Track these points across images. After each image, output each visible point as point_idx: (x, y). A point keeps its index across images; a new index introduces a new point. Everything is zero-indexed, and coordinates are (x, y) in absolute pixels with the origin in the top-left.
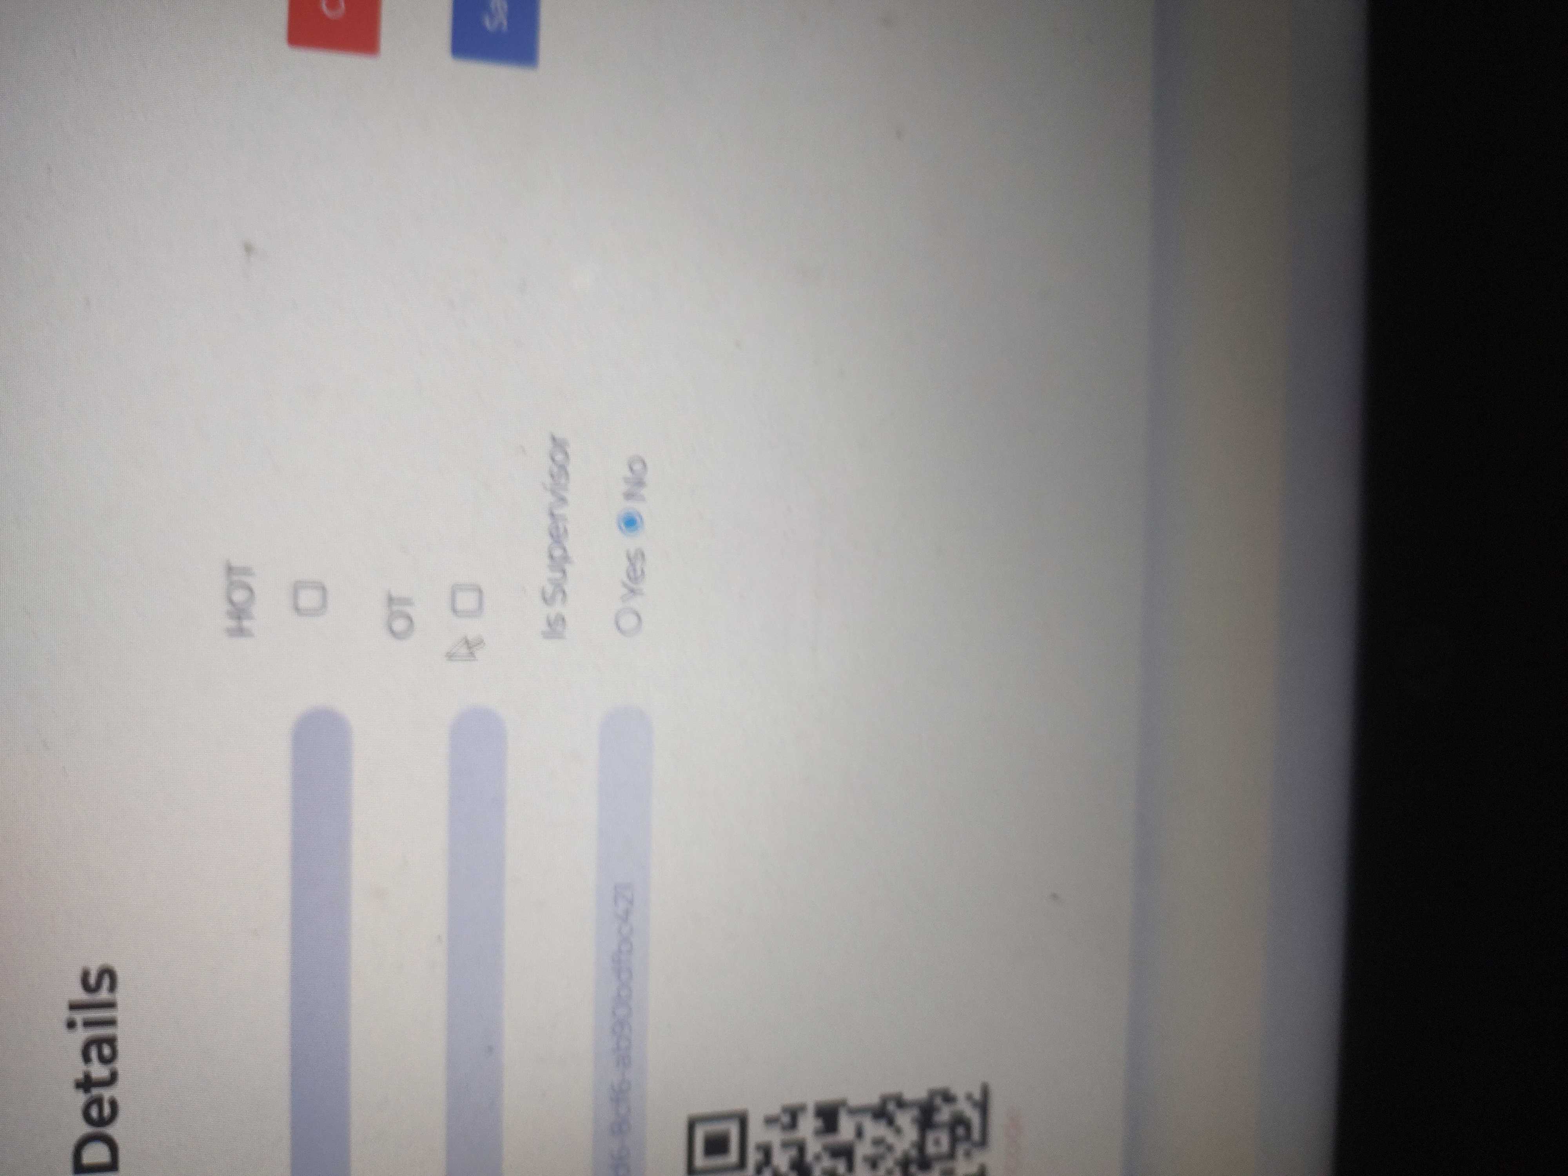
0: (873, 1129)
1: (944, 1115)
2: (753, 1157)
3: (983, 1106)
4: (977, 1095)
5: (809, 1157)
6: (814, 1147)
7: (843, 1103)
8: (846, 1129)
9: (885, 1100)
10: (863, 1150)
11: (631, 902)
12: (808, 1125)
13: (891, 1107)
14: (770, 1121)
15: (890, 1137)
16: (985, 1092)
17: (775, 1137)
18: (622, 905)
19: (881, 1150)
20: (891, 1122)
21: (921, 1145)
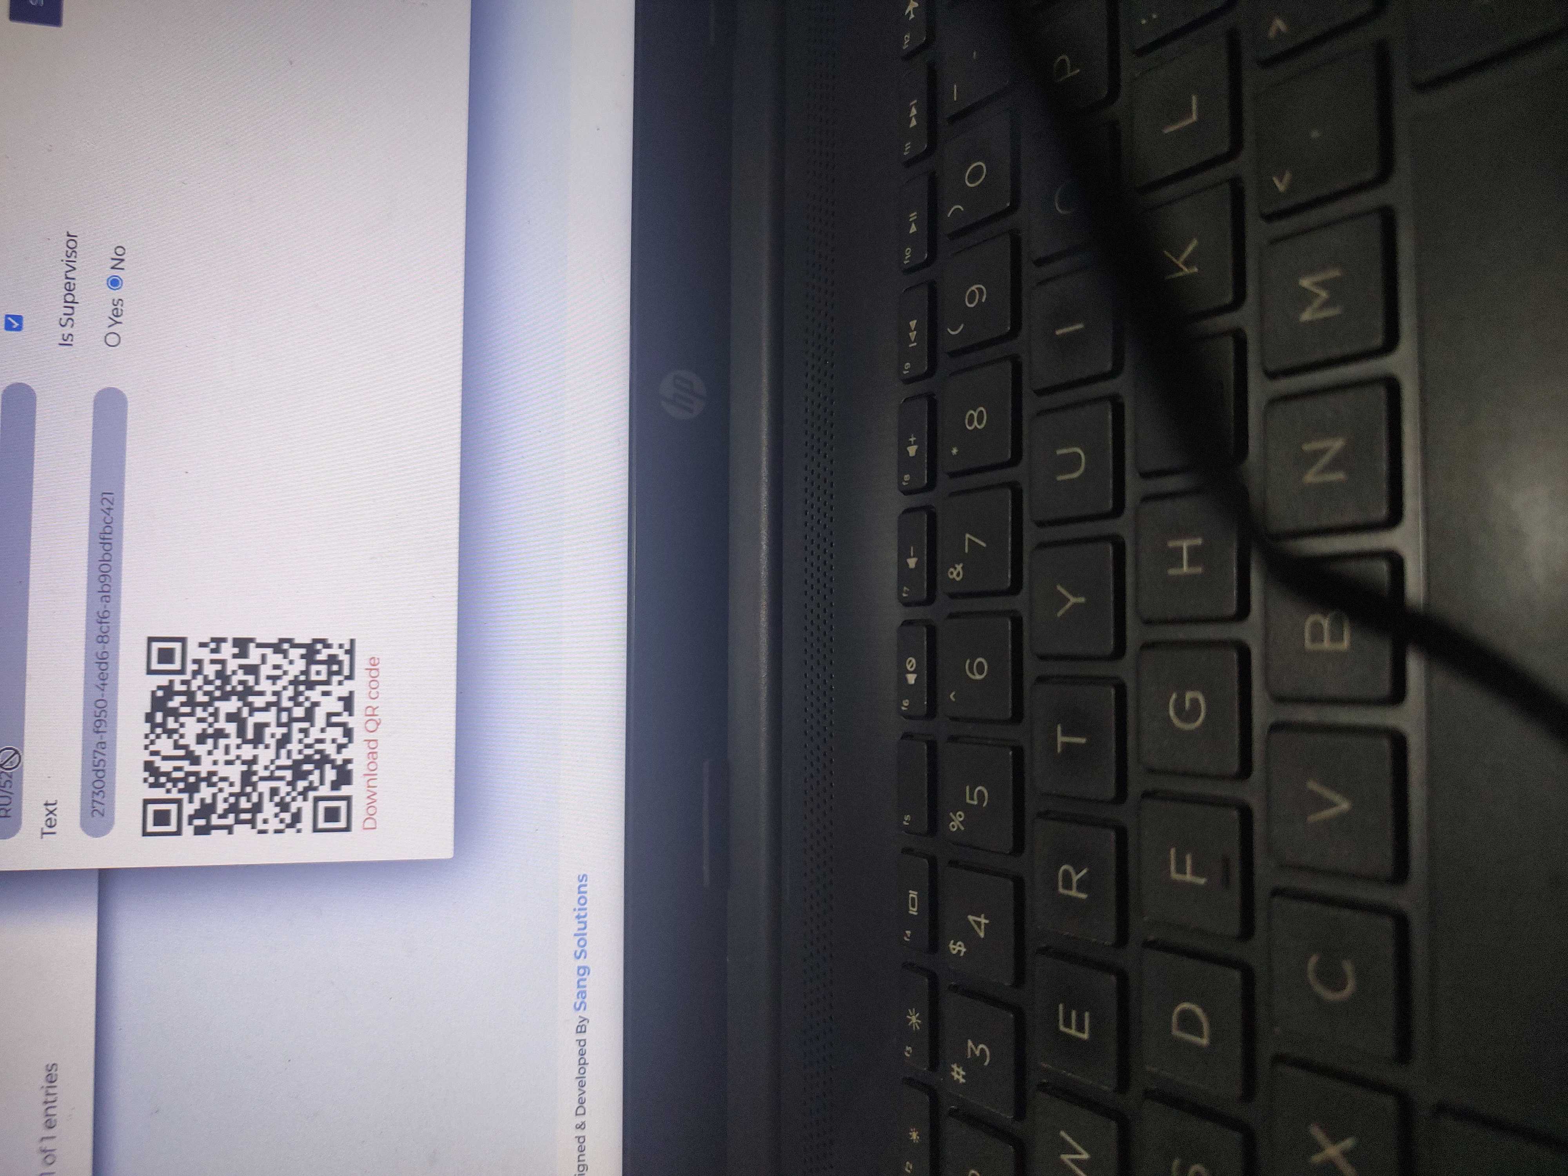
0: (275, 659)
1: (322, 656)
2: (191, 667)
3: (350, 652)
4: (347, 647)
5: (229, 673)
6: (232, 665)
7: (252, 640)
8: (255, 656)
9: (282, 641)
10: (266, 670)
11: (112, 504)
12: (227, 651)
13: (286, 646)
14: (203, 645)
15: (286, 667)
16: (352, 642)
17: (205, 655)
18: (107, 504)
19: (278, 672)
20: (285, 654)
21: (306, 673)
